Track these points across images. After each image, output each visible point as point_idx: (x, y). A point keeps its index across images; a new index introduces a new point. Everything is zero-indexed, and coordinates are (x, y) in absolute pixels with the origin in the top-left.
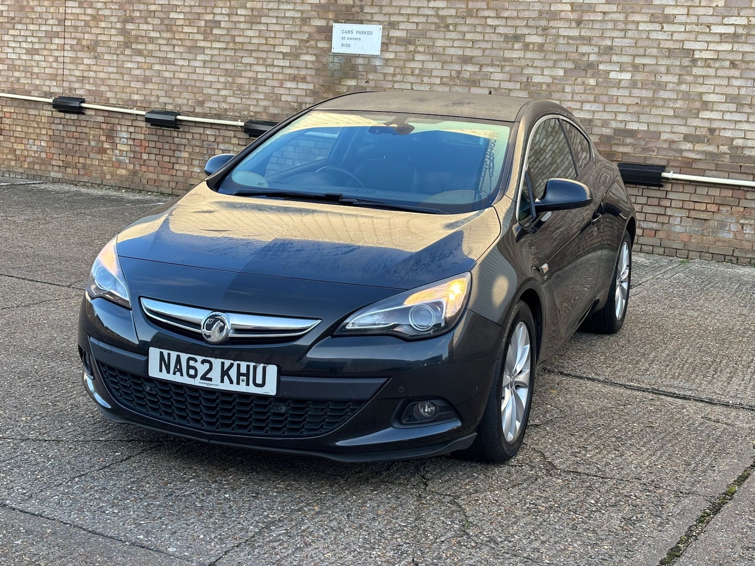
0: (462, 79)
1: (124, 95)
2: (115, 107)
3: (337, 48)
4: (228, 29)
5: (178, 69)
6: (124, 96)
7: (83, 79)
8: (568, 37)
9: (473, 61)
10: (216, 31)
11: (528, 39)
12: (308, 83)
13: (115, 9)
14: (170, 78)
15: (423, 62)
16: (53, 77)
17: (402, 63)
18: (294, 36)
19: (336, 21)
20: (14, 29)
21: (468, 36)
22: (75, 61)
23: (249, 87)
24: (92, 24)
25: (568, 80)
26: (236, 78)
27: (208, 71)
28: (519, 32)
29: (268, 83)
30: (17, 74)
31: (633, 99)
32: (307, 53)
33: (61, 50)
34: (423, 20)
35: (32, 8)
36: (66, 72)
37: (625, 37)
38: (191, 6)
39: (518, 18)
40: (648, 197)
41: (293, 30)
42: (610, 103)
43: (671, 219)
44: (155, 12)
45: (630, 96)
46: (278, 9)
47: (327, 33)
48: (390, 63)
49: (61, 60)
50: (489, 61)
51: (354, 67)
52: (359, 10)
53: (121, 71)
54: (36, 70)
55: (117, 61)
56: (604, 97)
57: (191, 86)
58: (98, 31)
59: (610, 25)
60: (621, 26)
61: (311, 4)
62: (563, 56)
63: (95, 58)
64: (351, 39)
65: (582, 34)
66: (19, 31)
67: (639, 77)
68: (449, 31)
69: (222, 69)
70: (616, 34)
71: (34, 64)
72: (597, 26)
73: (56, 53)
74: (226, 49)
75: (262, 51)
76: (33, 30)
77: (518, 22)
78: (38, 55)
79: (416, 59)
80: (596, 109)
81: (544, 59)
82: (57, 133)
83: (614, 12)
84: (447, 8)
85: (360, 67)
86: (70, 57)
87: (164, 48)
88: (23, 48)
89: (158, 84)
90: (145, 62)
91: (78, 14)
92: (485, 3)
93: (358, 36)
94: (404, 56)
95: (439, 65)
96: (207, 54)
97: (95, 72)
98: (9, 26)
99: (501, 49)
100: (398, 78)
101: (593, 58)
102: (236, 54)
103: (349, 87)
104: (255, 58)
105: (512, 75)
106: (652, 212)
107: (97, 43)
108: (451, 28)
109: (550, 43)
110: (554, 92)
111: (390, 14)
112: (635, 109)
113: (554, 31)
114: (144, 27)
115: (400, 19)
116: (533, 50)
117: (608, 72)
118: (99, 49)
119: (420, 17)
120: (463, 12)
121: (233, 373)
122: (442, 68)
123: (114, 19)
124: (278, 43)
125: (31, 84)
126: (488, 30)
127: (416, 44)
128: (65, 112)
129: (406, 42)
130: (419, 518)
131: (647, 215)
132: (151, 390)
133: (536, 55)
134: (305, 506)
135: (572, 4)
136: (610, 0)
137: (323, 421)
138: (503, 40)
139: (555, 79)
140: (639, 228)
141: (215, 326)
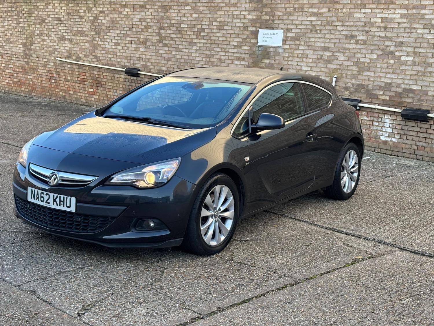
0: (323, 60)
1: (158, 67)
2: (154, 73)
3: (260, 43)
4: (208, 33)
5: (183, 54)
6: (158, 68)
7: (139, 59)
8: (379, 36)
9: (329, 50)
10: (202, 34)
11: (359, 38)
12: (245, 61)
13: (156, 22)
14: (180, 59)
15: (303, 50)
16: (126, 58)
17: (292, 50)
18: (240, 36)
19: (261, 28)
20: (109, 32)
21: (327, 36)
22: (136, 49)
23: (217, 64)
24: (145, 30)
25: (379, 61)
26: (211, 59)
27: (197, 55)
28: (354, 34)
29: (227, 61)
30: (110, 56)
31: (413, 72)
32: (246, 46)
33: (130, 44)
34: (304, 27)
35: (118, 22)
36: (132, 55)
37: (410, 37)
38: (191, 21)
39: (353, 26)
40: (421, 128)
41: (239, 33)
42: (401, 74)
43: (433, 141)
44: (174, 24)
45: (412, 70)
46: (232, 22)
47: (255, 34)
48: (287, 51)
49: (130, 49)
50: (337, 50)
51: (268, 53)
52: (272, 22)
53: (158, 55)
54: (118, 54)
55: (156, 49)
56: (398, 70)
57: (190, 63)
58: (147, 34)
59: (402, 30)
60: (408, 30)
61: (249, 19)
62: (376, 47)
63: (146, 48)
64: (267, 38)
65: (387, 35)
66: (111, 34)
67: (417, 59)
68: (317, 33)
69: (204, 54)
70: (405, 35)
71: (118, 51)
72: (395, 30)
73: (128, 45)
74: (206, 43)
75: (224, 44)
76: (118, 33)
77: (353, 28)
78: (120, 46)
79: (300, 48)
80: (394, 77)
81: (366, 49)
82: (127, 87)
83: (404, 23)
84: (317, 20)
85: (271, 53)
86: (134, 47)
87: (177, 43)
88: (113, 42)
89: (174, 62)
90: (169, 50)
91: (138, 25)
92: (336, 18)
93: (271, 36)
94: (294, 47)
95: (311, 52)
96: (198, 46)
97: (145, 55)
98: (107, 31)
99: (343, 43)
100: (290, 59)
101: (392, 48)
102: (212, 46)
103: (266, 63)
104: (220, 48)
105: (349, 58)
106: (423, 136)
107: (146, 40)
108: (318, 31)
109: (370, 40)
110: (371, 67)
111: (287, 24)
112: (415, 77)
113: (372, 33)
114: (168, 32)
115: (293, 27)
116: (361, 44)
117: (400, 56)
118: (148, 43)
119: (303, 26)
120: (325, 23)
121: (58, 200)
122: (313, 54)
123: (155, 28)
124: (232, 40)
125: (116, 61)
126: (338, 33)
127: (300, 40)
128: (131, 76)
129: (295, 39)
130: (137, 276)
131: (420, 138)
132: (29, 207)
133: (362, 47)
134: (87, 267)
135: (382, 18)
136: (402, 16)
137: (97, 226)
138: (345, 38)
139: (372, 60)
140: (415, 145)
141: (53, 178)
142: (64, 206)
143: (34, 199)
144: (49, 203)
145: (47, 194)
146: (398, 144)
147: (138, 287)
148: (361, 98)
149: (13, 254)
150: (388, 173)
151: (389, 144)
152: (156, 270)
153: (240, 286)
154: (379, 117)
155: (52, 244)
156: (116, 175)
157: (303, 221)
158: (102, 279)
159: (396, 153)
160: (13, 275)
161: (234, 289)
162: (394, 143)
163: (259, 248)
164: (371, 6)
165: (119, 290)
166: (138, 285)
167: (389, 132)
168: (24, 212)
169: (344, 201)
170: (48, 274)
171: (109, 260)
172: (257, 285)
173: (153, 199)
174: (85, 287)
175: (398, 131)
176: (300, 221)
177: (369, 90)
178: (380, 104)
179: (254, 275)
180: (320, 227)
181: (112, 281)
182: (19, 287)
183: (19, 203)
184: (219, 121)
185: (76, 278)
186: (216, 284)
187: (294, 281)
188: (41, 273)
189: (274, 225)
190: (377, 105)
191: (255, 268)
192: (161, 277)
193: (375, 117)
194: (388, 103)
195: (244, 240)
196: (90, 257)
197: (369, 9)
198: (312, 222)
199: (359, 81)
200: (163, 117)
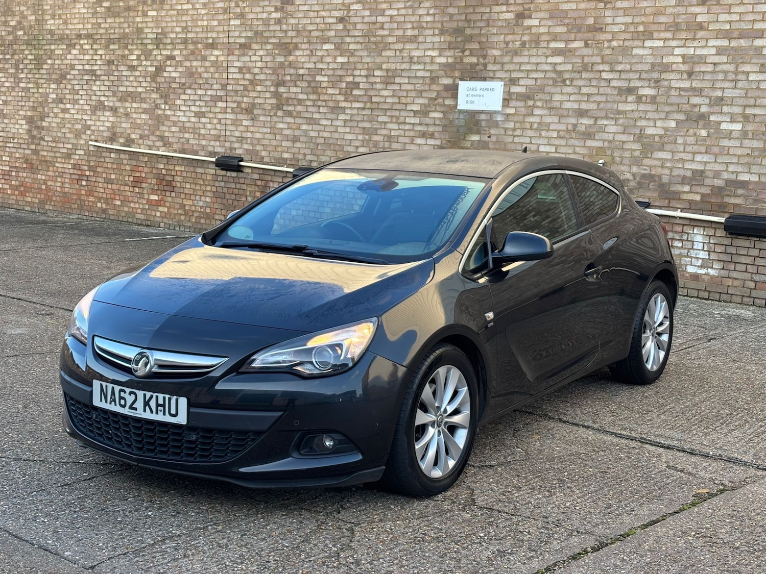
0: (578, 132)
1: (276, 153)
2: (269, 165)
3: (462, 105)
4: (366, 90)
5: (322, 128)
6: (276, 155)
7: (242, 139)
8: (680, 88)
9: (589, 114)
10: (355, 92)
11: (642, 92)
12: (435, 139)
13: (269, 74)
14: (315, 137)
15: (541, 116)
16: (217, 138)
17: (521, 117)
18: (424, 95)
19: (462, 79)
20: (185, 94)
21: (584, 90)
22: (236, 123)
23: (384, 144)
24: (250, 88)
25: (680, 132)
26: (372, 136)
27: (348, 130)
28: (632, 84)
29: (401, 140)
30: (187, 135)
31: (744, 149)
32: (435, 111)
33: (224, 113)
34: (541, 75)
35: (200, 74)
36: (228, 133)
37: (735, 88)
38: (334, 69)
39: (631, 71)
40: (760, 250)
41: (423, 88)
42: (721, 154)
44: (303, 75)
45: (741, 147)
46: (410, 69)
47: (453, 91)
48: (511, 118)
49: (223, 122)
50: (603, 114)
51: (478, 123)
52: (483, 68)
53: (274, 131)
54: (203, 132)
55: (271, 122)
56: (715, 147)
57: (333, 144)
58: (255, 94)
59: (721, 76)
60: (731, 76)
61: (440, 63)
62: (675, 108)
63: (252, 119)
64: (475, 96)
65: (694, 85)
66: (188, 96)
67: (750, 127)
68: (566, 85)
69: (360, 127)
70: (727, 85)
71: (201, 126)
72: (708, 77)
73: (220, 116)
74: (363, 109)
75: (396, 110)
76: (200, 95)
77: (631, 75)
78: (205, 117)
79: (535, 113)
80: (708, 160)
81: (657, 111)
82: (220, 190)
83: (725, 63)
84: (564, 63)
85: (483, 122)
86: (231, 119)
87: (311, 109)
88: (192, 111)
89: (305, 143)
90: (294, 123)
91: (238, 79)
92: (599, 57)
94: (523, 111)
95: (556, 119)
96: (347, 114)
97: (252, 132)
98: (180, 91)
99: (614, 102)
100: (518, 132)
101: (704, 109)
102: (373, 113)
103: (473, 142)
104: (389, 116)
105: (625, 127)
106: (764, 264)
107: (254, 105)
108: (568, 82)
109: (662, 95)
110: (666, 143)
111: (510, 71)
112: (746, 160)
113: (666, 83)
114: (294, 90)
115: (520, 75)
116: (646, 103)
117: (719, 123)
118: (256, 112)
119: (538, 73)
120: (579, 66)
122: (559, 122)
124: (410, 102)
125: (199, 144)
126: (603, 83)
127: (535, 99)
128: (227, 170)
129: (525, 97)
130: (307, 540)
131: (760, 268)
132: (96, 418)
133: (649, 107)
134: (211, 525)
135: (683, 56)
136: (720, 51)
137: (228, 448)
138: (616, 93)
139: (667, 131)
140: (751, 281)
141: (141, 362)
142: (164, 414)
143: (106, 402)
144: (136, 409)
145: (131, 393)
146: (719, 279)
147: (314, 561)
148: (649, 199)
149: (68, 505)
150: (712, 333)
151: (703, 281)
152: (339, 528)
153: (501, 553)
154: (683, 232)
155: (137, 483)
156: (260, 353)
157: (584, 426)
158: (244, 550)
159: (717, 296)
160: (78, 546)
161: (491, 560)
162: (712, 277)
163: (516, 479)
164: (663, 35)
165: (280, 570)
166: (313, 558)
167: (703, 259)
168: (85, 426)
169: (648, 386)
170: (142, 542)
171: (249, 510)
172: (532, 551)
173: (326, 396)
174: (215, 565)
175: (719, 257)
176: (577, 425)
177: (664, 184)
178: (684, 209)
179: (521, 532)
180: (616, 436)
181: (263, 553)
182: (92, 569)
183: (75, 411)
184: (435, 248)
185: (196, 548)
186: (455, 552)
187: (596, 540)
188: (128, 540)
189: (533, 434)
190: (679, 210)
191: (520, 519)
192: (351, 541)
193: (676, 232)
194: (699, 206)
195: (486, 466)
196: (213, 507)
197: (659, 40)
198: (600, 427)
199: (645, 170)
200: (327, 244)
